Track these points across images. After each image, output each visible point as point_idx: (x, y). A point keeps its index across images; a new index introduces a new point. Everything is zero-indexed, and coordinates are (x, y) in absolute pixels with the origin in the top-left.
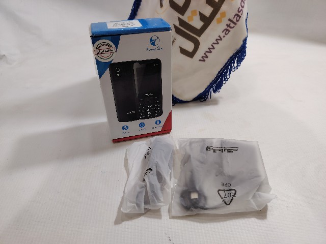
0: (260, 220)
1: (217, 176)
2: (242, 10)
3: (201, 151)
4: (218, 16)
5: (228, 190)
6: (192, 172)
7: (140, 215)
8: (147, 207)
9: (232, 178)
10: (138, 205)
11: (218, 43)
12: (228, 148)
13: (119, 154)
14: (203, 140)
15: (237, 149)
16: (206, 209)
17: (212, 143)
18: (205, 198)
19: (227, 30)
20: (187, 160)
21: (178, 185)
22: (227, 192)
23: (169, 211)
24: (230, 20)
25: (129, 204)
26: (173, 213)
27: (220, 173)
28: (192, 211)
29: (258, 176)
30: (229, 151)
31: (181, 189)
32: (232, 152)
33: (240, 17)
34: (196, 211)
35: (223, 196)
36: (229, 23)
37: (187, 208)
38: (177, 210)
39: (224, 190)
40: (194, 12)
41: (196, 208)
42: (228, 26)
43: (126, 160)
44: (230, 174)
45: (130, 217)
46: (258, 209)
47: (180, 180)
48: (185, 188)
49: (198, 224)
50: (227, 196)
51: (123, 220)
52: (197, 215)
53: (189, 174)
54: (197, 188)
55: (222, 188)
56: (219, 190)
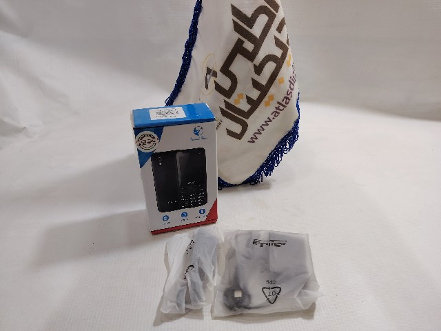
0: (306, 321)
1: (262, 272)
2: (291, 92)
3: (247, 246)
4: (266, 99)
6: (237, 268)
7: (180, 316)
8: (189, 306)
9: (277, 274)
10: (179, 305)
11: (267, 125)
13: (158, 248)
14: (250, 233)
15: (285, 242)
16: (250, 308)
17: (259, 236)
18: (249, 296)
19: (276, 112)
20: (232, 255)
21: (222, 283)
22: (271, 290)
23: (212, 311)
24: (278, 103)
25: (169, 304)
26: (216, 313)
27: (266, 269)
28: (235, 310)
29: (306, 272)
31: (225, 287)
32: (279, 246)
33: (289, 100)
34: (239, 311)
35: (267, 295)
36: (277, 105)
37: (230, 308)
38: (220, 310)
39: (269, 288)
40: (240, 96)
41: (239, 307)
42: (277, 108)
43: (166, 255)
44: (276, 271)
45: (170, 318)
46: (304, 308)
47: (223, 277)
48: (228, 286)
49: (242, 325)
50: (271, 294)
51: (162, 322)
52: (241, 315)
53: (233, 270)
54: (241, 286)
55: (267, 286)
56: (264, 288)
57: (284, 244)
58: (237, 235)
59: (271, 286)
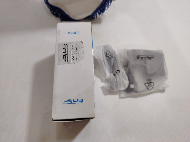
12: (149, 57)
27: (146, 73)
39: (148, 83)
55: (147, 82)
57: (153, 58)
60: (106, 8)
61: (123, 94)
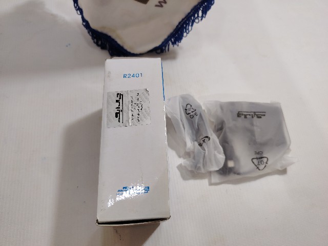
3: (233, 118)
5: (260, 158)
12: (257, 114)
15: (264, 114)
17: (242, 107)
30: (259, 117)
32: (261, 117)
35: (256, 163)
39: (257, 158)
46: (281, 169)
55: (255, 157)
56: (253, 159)
57: (264, 115)
58: (222, 106)
59: (258, 156)
60: (185, 34)
61: (216, 178)
